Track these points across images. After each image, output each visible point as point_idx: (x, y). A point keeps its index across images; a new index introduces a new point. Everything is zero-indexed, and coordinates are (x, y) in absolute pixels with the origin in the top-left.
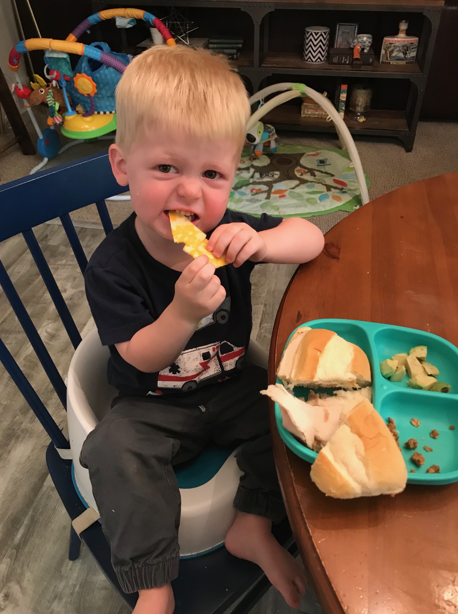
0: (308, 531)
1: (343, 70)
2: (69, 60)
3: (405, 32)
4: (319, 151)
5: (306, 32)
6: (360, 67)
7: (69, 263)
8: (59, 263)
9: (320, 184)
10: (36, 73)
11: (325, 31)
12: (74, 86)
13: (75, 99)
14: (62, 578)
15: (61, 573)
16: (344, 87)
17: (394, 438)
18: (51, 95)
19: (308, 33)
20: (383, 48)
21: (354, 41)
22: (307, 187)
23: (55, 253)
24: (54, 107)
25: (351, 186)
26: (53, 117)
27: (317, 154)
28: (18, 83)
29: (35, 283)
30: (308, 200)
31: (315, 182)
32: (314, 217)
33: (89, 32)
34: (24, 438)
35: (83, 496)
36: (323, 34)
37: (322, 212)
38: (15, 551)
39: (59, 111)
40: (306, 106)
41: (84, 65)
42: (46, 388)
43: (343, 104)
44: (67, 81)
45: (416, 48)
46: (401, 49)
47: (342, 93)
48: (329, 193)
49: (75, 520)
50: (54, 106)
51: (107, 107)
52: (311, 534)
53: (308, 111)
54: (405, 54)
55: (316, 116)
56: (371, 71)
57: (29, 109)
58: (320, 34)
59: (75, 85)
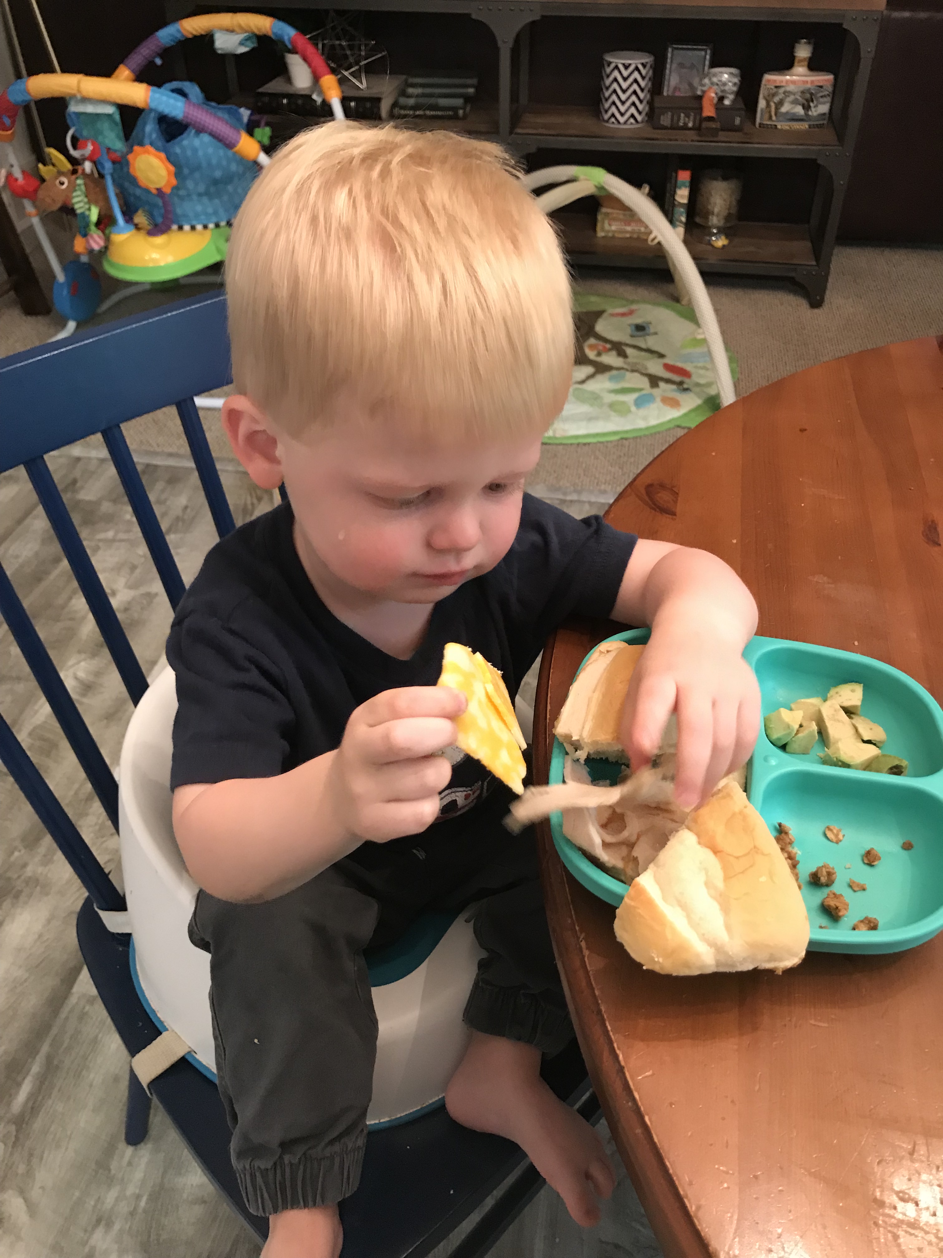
0: (616, 1057)
1: (682, 140)
2: (117, 117)
3: (806, 63)
4: (634, 307)
5: (605, 62)
6: (717, 136)
7: (121, 536)
8: (102, 536)
9: (636, 375)
10: (49, 146)
11: (644, 61)
12: (128, 172)
13: (132, 199)
14: (112, 1181)
15: (110, 1170)
16: (684, 176)
17: (788, 864)
18: (81, 190)
19: (609, 65)
20: (761, 96)
21: (703, 82)
22: (611, 379)
23: (91, 517)
24: (88, 216)
25: (700, 377)
26: (85, 235)
27: (631, 313)
28: (12, 166)
29: (52, 576)
30: (612, 406)
31: (627, 370)
32: (624, 441)
33: (158, 61)
34: (31, 896)
35: (154, 1008)
36: (640, 67)
37: (640, 430)
38: (13, 1128)
39: (98, 224)
40: (607, 214)
41: (150, 128)
42: (76, 793)
43: (682, 210)
44: (114, 162)
45: (829, 95)
46: (799, 98)
47: (680, 188)
48: (655, 391)
49: (138, 1056)
50: (87, 213)
51: (197, 216)
52: (623, 1063)
53: (610, 225)
54: (807, 108)
55: (628, 235)
56: (738, 143)
57: (36, 221)
58: (632, 68)
59: (131, 170)
